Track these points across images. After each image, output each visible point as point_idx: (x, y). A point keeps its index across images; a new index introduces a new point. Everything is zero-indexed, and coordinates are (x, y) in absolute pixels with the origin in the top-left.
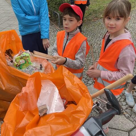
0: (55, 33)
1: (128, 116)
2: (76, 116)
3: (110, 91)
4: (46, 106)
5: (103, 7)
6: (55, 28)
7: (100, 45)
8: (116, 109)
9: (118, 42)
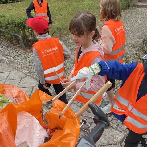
0: (21, 57)
1: (116, 127)
2: (64, 141)
3: (94, 104)
4: (27, 144)
5: (66, 24)
6: (19, 52)
7: (71, 61)
8: (104, 121)
9: (88, 54)
